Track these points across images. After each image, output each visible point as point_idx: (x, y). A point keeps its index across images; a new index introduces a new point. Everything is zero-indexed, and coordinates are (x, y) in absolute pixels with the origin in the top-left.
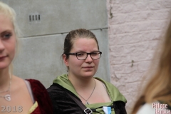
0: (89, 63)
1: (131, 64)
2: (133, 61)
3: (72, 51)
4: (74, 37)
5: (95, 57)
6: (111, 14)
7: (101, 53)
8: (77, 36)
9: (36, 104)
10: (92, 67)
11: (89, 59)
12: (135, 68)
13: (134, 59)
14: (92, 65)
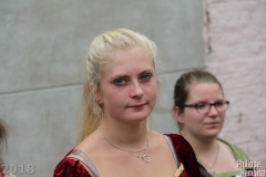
0: (213, 117)
1: (237, 119)
2: (241, 115)
3: (189, 102)
4: (190, 82)
5: (220, 109)
6: (210, 48)
7: (228, 103)
8: (194, 80)
9: (182, 167)
10: (217, 123)
11: (214, 111)
12: (243, 124)
13: (243, 110)
14: (218, 119)
